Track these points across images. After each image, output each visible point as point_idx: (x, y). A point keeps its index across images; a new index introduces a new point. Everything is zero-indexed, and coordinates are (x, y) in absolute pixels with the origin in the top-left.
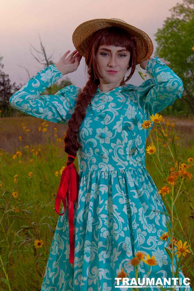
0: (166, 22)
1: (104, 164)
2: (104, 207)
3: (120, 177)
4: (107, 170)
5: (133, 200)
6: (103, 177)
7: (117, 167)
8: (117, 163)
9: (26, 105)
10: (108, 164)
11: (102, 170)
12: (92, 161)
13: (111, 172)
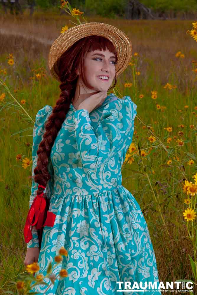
3: (94, 201)
4: (82, 194)
5: (106, 225)
7: (91, 192)
8: (91, 187)
10: (82, 188)
12: (66, 185)
13: (85, 197)
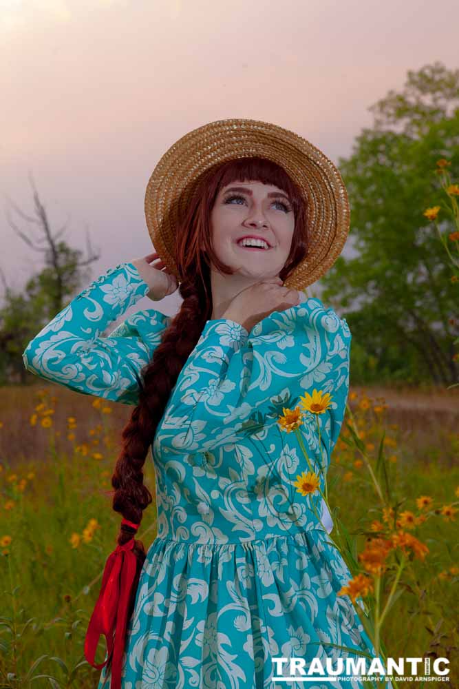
0: (362, 140)
1: (204, 525)
2: (194, 639)
3: (241, 560)
4: (212, 542)
5: (270, 621)
6: (199, 560)
7: (234, 536)
8: (234, 525)
9: (74, 367)
10: (212, 526)
11: (198, 542)
12: (178, 515)
13: (218, 548)
